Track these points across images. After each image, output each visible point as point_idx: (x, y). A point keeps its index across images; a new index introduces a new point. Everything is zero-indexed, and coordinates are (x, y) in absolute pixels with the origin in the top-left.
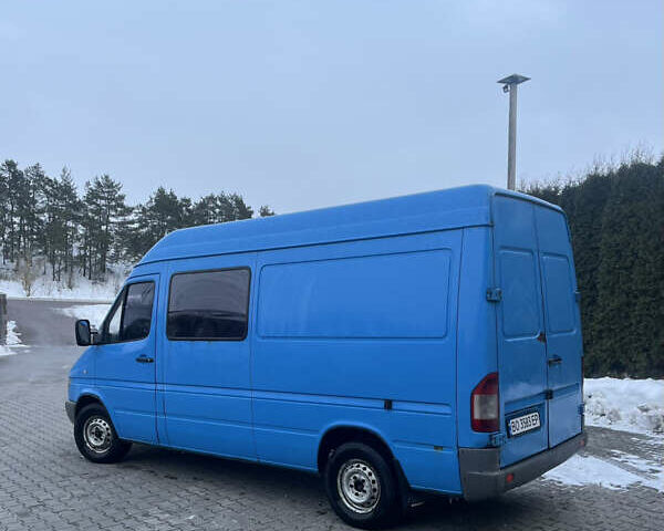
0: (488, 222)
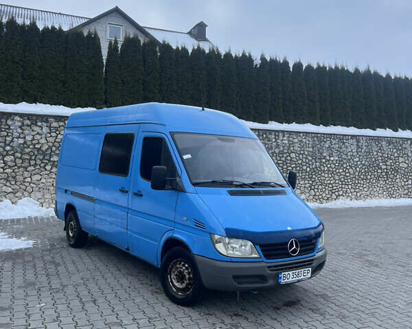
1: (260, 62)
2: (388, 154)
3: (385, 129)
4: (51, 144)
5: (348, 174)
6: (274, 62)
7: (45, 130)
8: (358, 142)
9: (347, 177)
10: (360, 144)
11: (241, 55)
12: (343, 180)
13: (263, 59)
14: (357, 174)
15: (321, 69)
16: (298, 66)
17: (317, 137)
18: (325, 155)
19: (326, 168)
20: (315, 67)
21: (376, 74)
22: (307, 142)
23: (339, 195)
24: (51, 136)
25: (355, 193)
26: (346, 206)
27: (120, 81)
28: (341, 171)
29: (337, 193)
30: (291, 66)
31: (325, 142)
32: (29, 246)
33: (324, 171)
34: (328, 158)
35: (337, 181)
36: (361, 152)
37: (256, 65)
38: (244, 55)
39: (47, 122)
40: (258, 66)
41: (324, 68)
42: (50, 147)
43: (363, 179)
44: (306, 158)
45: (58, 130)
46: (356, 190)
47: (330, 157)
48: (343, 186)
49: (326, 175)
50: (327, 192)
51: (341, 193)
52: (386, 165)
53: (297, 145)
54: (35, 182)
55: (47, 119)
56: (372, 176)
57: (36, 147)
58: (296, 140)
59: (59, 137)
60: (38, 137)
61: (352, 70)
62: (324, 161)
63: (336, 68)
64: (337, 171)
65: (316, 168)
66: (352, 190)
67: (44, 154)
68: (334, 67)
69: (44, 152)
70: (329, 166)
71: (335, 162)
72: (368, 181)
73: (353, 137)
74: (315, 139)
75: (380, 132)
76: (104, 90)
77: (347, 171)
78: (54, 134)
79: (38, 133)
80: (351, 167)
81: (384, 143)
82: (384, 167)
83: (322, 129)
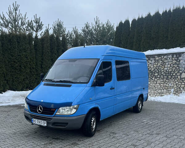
4: (155, 68)
42: (155, 69)
45: (158, 61)
55: (154, 57)
67: (152, 72)
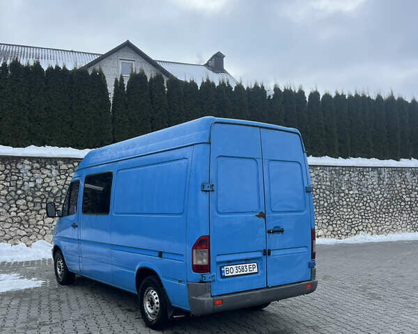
0: (207, 141)
1: (273, 92)
2: (412, 186)
3: (410, 159)
4: (61, 187)
5: (368, 208)
6: (288, 92)
7: (55, 173)
8: (380, 174)
9: (368, 211)
10: (381, 176)
11: (253, 87)
12: (363, 214)
13: (277, 89)
14: (378, 207)
15: (340, 98)
16: (315, 95)
17: (335, 170)
18: (343, 188)
19: (345, 203)
20: (333, 95)
21: (401, 100)
22: (325, 176)
23: (359, 230)
24: (61, 179)
25: (376, 228)
26: (367, 241)
27: (127, 120)
28: (361, 204)
29: (356, 228)
30: (307, 95)
31: (344, 175)
32: (37, 286)
33: (343, 206)
34: (347, 192)
35: (357, 216)
36: (382, 184)
37: (270, 96)
38: (256, 86)
39: (56, 164)
40: (272, 97)
41: (343, 96)
42: (60, 190)
43: (384, 213)
44: (324, 193)
45: (67, 173)
46: (378, 225)
47: (349, 191)
48: (363, 221)
49: (345, 210)
50: (346, 227)
51: (361, 228)
52: (410, 197)
53: (314, 179)
54: (47, 225)
55: (56, 162)
56: (395, 210)
57: (47, 189)
58: (313, 175)
59: (69, 179)
60: (48, 180)
61: (374, 97)
62: (342, 195)
63: (356, 95)
64: (357, 205)
65: (334, 202)
66: (373, 225)
67: (55, 197)
68: (353, 95)
69: (54, 195)
70: (348, 200)
71: (354, 196)
72: (390, 214)
73: (374, 168)
74: (333, 172)
75: (404, 163)
76: (111, 130)
77: (367, 205)
78: (63, 177)
79: (47, 176)
80: (372, 201)
81: (408, 174)
82: (407, 199)
83: (340, 162)
